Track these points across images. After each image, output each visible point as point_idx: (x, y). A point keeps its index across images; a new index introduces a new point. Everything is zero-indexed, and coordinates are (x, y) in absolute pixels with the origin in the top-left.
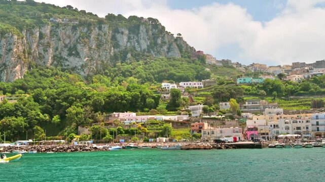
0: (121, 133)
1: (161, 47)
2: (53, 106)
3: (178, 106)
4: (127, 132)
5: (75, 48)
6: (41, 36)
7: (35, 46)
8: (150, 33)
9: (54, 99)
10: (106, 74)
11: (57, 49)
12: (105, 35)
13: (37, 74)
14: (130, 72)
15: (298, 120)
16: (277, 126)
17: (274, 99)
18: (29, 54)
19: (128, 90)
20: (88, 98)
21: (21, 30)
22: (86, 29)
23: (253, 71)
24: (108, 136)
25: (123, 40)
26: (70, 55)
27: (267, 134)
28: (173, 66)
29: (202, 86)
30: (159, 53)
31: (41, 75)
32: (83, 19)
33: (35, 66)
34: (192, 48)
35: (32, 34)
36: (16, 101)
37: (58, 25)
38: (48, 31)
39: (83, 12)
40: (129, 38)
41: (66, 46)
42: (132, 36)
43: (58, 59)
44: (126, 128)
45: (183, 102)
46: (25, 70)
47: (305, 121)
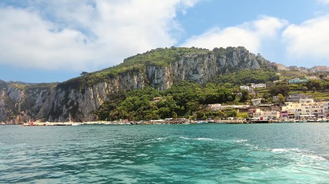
0: (211, 115)
1: (247, 63)
2: (181, 102)
3: (247, 99)
4: (214, 114)
5: (196, 69)
6: (179, 66)
7: (176, 71)
8: (240, 55)
9: (182, 98)
10: (213, 82)
11: (187, 71)
12: (212, 60)
13: (177, 85)
14: (227, 80)
15: (315, 106)
16: (300, 110)
17: (314, 92)
18: (173, 75)
19: (218, 92)
20: (197, 97)
21: (169, 63)
22: (201, 59)
23: (314, 72)
24: (204, 116)
25: (223, 62)
26: (194, 73)
27: (294, 115)
28: (254, 74)
29: (265, 86)
30: (245, 67)
31: (179, 85)
32: (200, 53)
33: (176, 81)
34: (268, 62)
35: (174, 65)
36: (165, 100)
37: (186, 59)
38: (182, 62)
39: (201, 49)
40: (227, 60)
41: (191, 69)
42: (228, 59)
43: (188, 76)
44: (214, 112)
45: (249, 97)
46: (172, 83)
47: (320, 107)
